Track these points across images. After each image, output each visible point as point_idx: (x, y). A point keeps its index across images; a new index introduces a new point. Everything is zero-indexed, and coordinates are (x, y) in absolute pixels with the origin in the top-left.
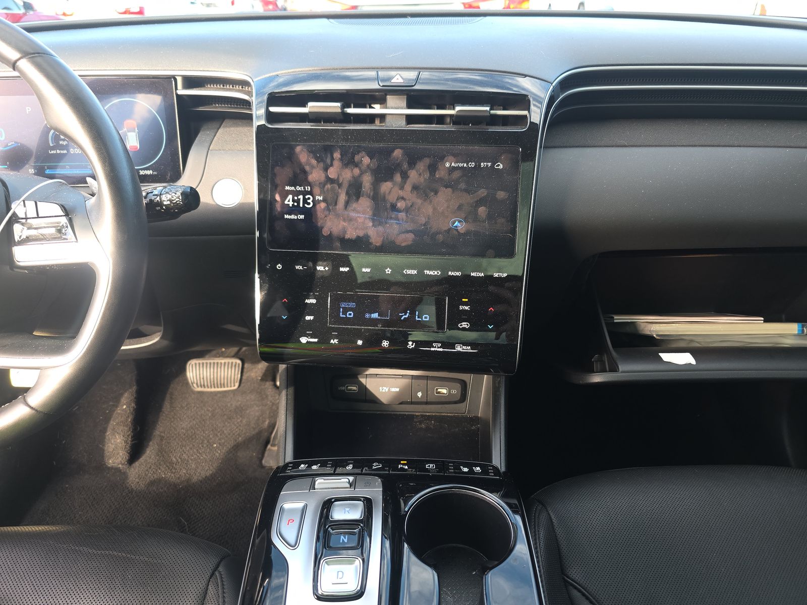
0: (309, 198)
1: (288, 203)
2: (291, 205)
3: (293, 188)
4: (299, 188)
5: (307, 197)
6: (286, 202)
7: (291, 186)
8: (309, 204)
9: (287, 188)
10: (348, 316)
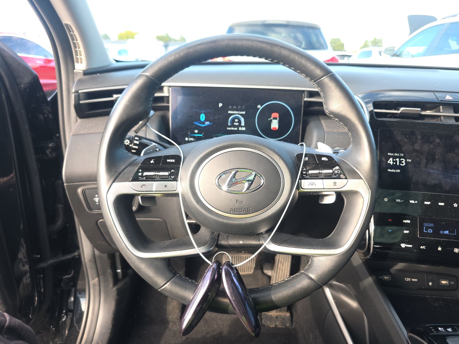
0: (403, 161)
1: (390, 163)
2: (391, 164)
3: (392, 154)
4: (396, 154)
5: (401, 160)
6: (389, 162)
7: (392, 153)
8: (403, 164)
9: (389, 154)
10: (429, 232)
